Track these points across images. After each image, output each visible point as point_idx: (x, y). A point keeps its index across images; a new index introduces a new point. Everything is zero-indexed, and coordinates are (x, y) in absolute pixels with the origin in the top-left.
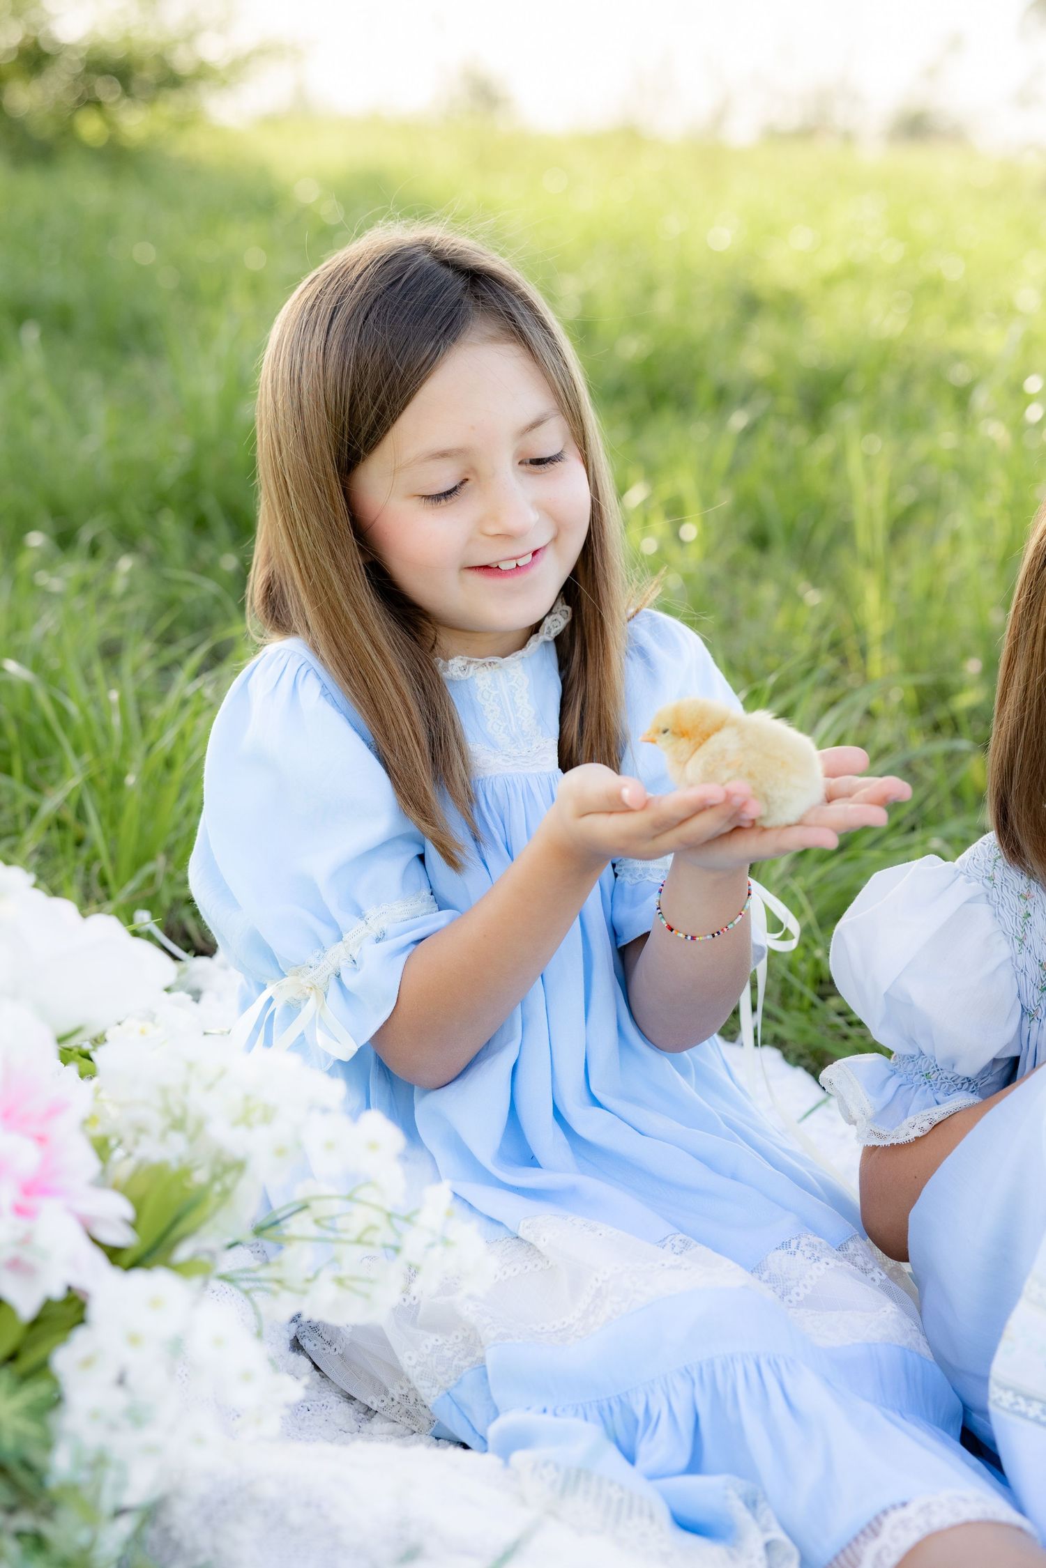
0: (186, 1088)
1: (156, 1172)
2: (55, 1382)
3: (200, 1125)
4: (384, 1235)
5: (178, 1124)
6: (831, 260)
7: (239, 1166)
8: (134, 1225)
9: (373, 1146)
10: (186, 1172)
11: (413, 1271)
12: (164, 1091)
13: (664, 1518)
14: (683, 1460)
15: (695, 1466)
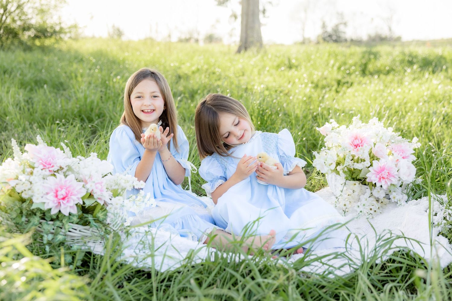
0: (117, 180)
1: (114, 190)
2: (107, 211)
3: (119, 184)
4: (142, 200)
5: (117, 184)
6: (194, 68)
7: (125, 189)
8: (113, 195)
9: (142, 185)
10: (118, 189)
11: (146, 204)
12: (115, 180)
13: (179, 236)
14: (181, 228)
15: (183, 228)
